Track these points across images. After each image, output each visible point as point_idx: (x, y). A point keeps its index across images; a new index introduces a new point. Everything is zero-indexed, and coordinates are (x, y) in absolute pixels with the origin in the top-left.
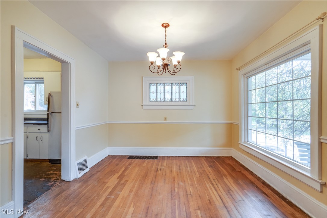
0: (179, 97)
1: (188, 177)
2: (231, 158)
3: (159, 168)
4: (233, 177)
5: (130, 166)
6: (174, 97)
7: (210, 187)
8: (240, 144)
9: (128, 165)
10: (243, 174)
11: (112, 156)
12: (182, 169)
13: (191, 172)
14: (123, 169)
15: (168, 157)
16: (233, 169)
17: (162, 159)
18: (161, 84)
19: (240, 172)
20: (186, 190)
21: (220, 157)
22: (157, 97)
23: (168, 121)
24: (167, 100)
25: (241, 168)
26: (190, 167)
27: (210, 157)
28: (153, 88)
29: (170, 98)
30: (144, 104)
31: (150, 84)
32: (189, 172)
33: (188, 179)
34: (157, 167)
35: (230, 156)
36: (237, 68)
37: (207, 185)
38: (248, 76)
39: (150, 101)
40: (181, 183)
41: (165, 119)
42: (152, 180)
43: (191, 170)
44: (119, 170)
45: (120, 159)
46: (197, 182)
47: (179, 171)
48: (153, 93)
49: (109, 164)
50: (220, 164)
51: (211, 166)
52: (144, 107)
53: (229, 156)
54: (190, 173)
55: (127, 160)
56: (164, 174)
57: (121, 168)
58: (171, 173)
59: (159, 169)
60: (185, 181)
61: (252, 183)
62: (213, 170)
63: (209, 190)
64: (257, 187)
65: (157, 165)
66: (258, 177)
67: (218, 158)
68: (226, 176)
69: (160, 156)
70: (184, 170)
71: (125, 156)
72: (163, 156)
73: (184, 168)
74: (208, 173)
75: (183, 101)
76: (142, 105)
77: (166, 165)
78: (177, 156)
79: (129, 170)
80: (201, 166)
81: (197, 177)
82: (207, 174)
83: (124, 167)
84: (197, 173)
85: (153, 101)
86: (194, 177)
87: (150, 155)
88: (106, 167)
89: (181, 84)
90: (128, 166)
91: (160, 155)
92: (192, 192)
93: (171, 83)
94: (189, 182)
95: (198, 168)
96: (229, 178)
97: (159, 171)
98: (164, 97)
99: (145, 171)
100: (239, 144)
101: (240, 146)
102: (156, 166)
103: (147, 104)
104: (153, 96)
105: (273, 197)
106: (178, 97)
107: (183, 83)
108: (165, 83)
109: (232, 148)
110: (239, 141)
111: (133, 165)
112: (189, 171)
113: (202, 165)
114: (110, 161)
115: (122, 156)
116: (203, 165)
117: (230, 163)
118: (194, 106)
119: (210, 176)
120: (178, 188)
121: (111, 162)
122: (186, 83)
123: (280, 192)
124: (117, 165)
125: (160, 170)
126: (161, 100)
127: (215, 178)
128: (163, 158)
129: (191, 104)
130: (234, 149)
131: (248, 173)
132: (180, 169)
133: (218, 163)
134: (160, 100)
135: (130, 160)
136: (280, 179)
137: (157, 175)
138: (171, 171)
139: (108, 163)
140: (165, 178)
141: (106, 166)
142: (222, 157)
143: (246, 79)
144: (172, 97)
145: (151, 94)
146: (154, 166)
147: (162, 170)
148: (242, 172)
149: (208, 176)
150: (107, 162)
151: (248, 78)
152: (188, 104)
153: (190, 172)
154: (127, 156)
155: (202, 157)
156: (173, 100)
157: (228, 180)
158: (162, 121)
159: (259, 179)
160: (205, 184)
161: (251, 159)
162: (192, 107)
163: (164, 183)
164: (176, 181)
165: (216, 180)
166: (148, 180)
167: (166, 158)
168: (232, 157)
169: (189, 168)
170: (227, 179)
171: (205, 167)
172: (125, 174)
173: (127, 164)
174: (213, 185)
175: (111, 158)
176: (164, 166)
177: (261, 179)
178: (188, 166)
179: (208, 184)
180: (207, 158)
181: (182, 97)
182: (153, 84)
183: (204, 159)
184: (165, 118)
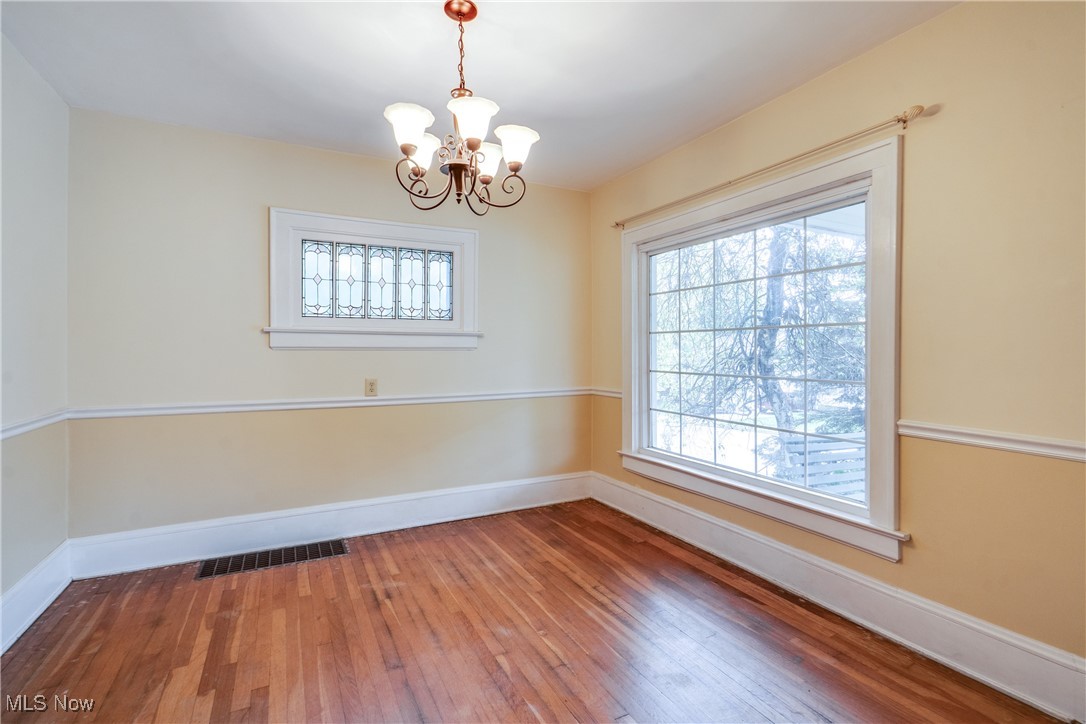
0: (426, 301)
1: (510, 600)
2: (591, 503)
3: (378, 587)
4: (639, 566)
5: (233, 614)
6: (405, 303)
7: (601, 616)
8: (624, 458)
9: (220, 611)
10: (659, 550)
11: (94, 580)
12: (469, 572)
13: (509, 577)
14: (204, 637)
15: (388, 537)
16: (625, 541)
17: (368, 548)
18: (352, 245)
19: (645, 543)
20: (538, 653)
21: (560, 504)
22: (334, 298)
23: (383, 395)
24: (378, 312)
25: (638, 529)
26: (492, 559)
27: (533, 511)
28: (316, 262)
29: (389, 303)
30: (275, 325)
31: (304, 241)
32: (499, 578)
33: (515, 606)
34: (364, 586)
35: (588, 496)
36: (618, 221)
37: (590, 613)
38: (649, 249)
39: (304, 316)
40: (503, 631)
41: (371, 387)
42: (381, 648)
43: (500, 569)
44: (187, 647)
45: (154, 589)
46: (552, 612)
47: (462, 583)
48: (318, 280)
49: (104, 626)
50: (575, 530)
51: (554, 543)
52: (276, 340)
53: (583, 497)
54: (507, 584)
55: (198, 583)
56: (415, 610)
57: (191, 635)
58: (440, 599)
59: (381, 596)
60: (508, 619)
61: (696, 571)
62: (571, 556)
63: (606, 627)
64: (717, 581)
65: (362, 578)
66: (699, 549)
67: (556, 509)
68: (619, 567)
69: (347, 539)
70: (480, 577)
71: (178, 569)
72: (363, 537)
73: (472, 567)
74: (564, 569)
75: (440, 318)
76: (267, 329)
77: (399, 568)
78: (418, 527)
79: (238, 633)
80: (527, 549)
81: (539, 593)
82: (564, 573)
83: (203, 622)
84: (530, 578)
85: (317, 315)
86: (528, 594)
87: (305, 543)
88: (93, 649)
89: (430, 256)
90: (226, 614)
91: (351, 535)
92: (560, 654)
93: (394, 249)
94: (527, 619)
95: (519, 556)
96: (631, 569)
97: (387, 602)
98: (366, 300)
99: (324, 620)
100: (622, 455)
101: (627, 463)
102: (359, 583)
103: (291, 326)
104: (317, 296)
105: (769, 599)
106: (418, 304)
107: (440, 253)
108: (370, 247)
109: (591, 473)
110: (621, 449)
111: (248, 602)
112: (499, 575)
113: (523, 542)
114: (100, 610)
115: (159, 570)
116: (528, 541)
117: (601, 520)
118: (480, 336)
119: (577, 578)
120: (506, 653)
121: (110, 613)
122: (451, 254)
123: (774, 582)
124: (157, 623)
125: (389, 596)
126: (354, 312)
127: (596, 583)
128: (368, 543)
129: (468, 329)
130: (599, 475)
131: (668, 544)
132: (462, 576)
133: (568, 529)
134: (346, 311)
135: (217, 582)
136: (772, 544)
137: (389, 623)
138: (436, 591)
139: (91, 624)
140: (429, 625)
141: (88, 641)
142: (566, 503)
143: (644, 256)
144: (397, 301)
145: (309, 285)
146: (351, 587)
147: (395, 594)
148: (650, 541)
149: (571, 580)
150: (85, 620)
151: (650, 254)
152: (459, 331)
153: (504, 580)
154: (185, 565)
155: (506, 513)
156: (401, 313)
157: (633, 579)
158: (359, 397)
159: (706, 556)
160: (581, 611)
161: (668, 500)
162: (472, 342)
163: (441, 648)
164: (479, 626)
165: (602, 588)
166: (363, 654)
167: (380, 543)
168: (591, 499)
169: (490, 566)
170: (628, 575)
171: (539, 550)
172: (234, 657)
173: (211, 606)
174: (602, 605)
175: (97, 592)
176: (394, 578)
177: (709, 554)
178: (483, 557)
179: (589, 607)
180: (525, 515)
181: (434, 305)
182: (317, 242)
183: (519, 522)
184: (372, 384)
